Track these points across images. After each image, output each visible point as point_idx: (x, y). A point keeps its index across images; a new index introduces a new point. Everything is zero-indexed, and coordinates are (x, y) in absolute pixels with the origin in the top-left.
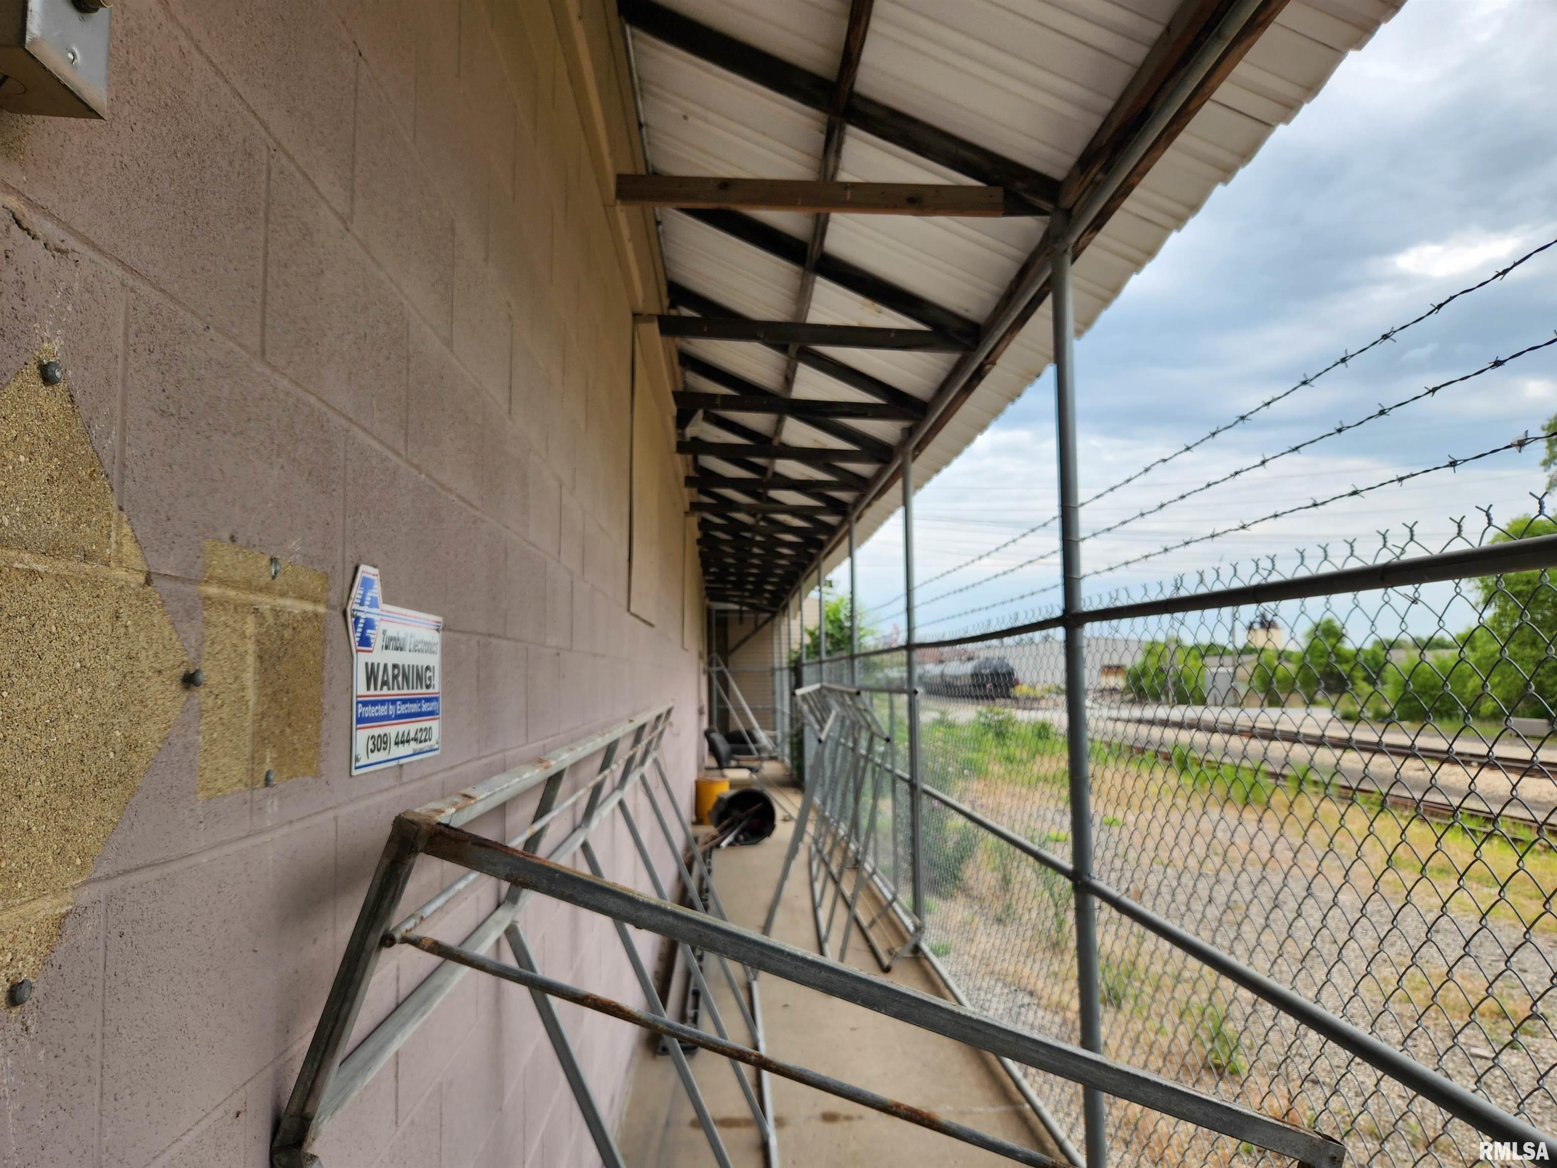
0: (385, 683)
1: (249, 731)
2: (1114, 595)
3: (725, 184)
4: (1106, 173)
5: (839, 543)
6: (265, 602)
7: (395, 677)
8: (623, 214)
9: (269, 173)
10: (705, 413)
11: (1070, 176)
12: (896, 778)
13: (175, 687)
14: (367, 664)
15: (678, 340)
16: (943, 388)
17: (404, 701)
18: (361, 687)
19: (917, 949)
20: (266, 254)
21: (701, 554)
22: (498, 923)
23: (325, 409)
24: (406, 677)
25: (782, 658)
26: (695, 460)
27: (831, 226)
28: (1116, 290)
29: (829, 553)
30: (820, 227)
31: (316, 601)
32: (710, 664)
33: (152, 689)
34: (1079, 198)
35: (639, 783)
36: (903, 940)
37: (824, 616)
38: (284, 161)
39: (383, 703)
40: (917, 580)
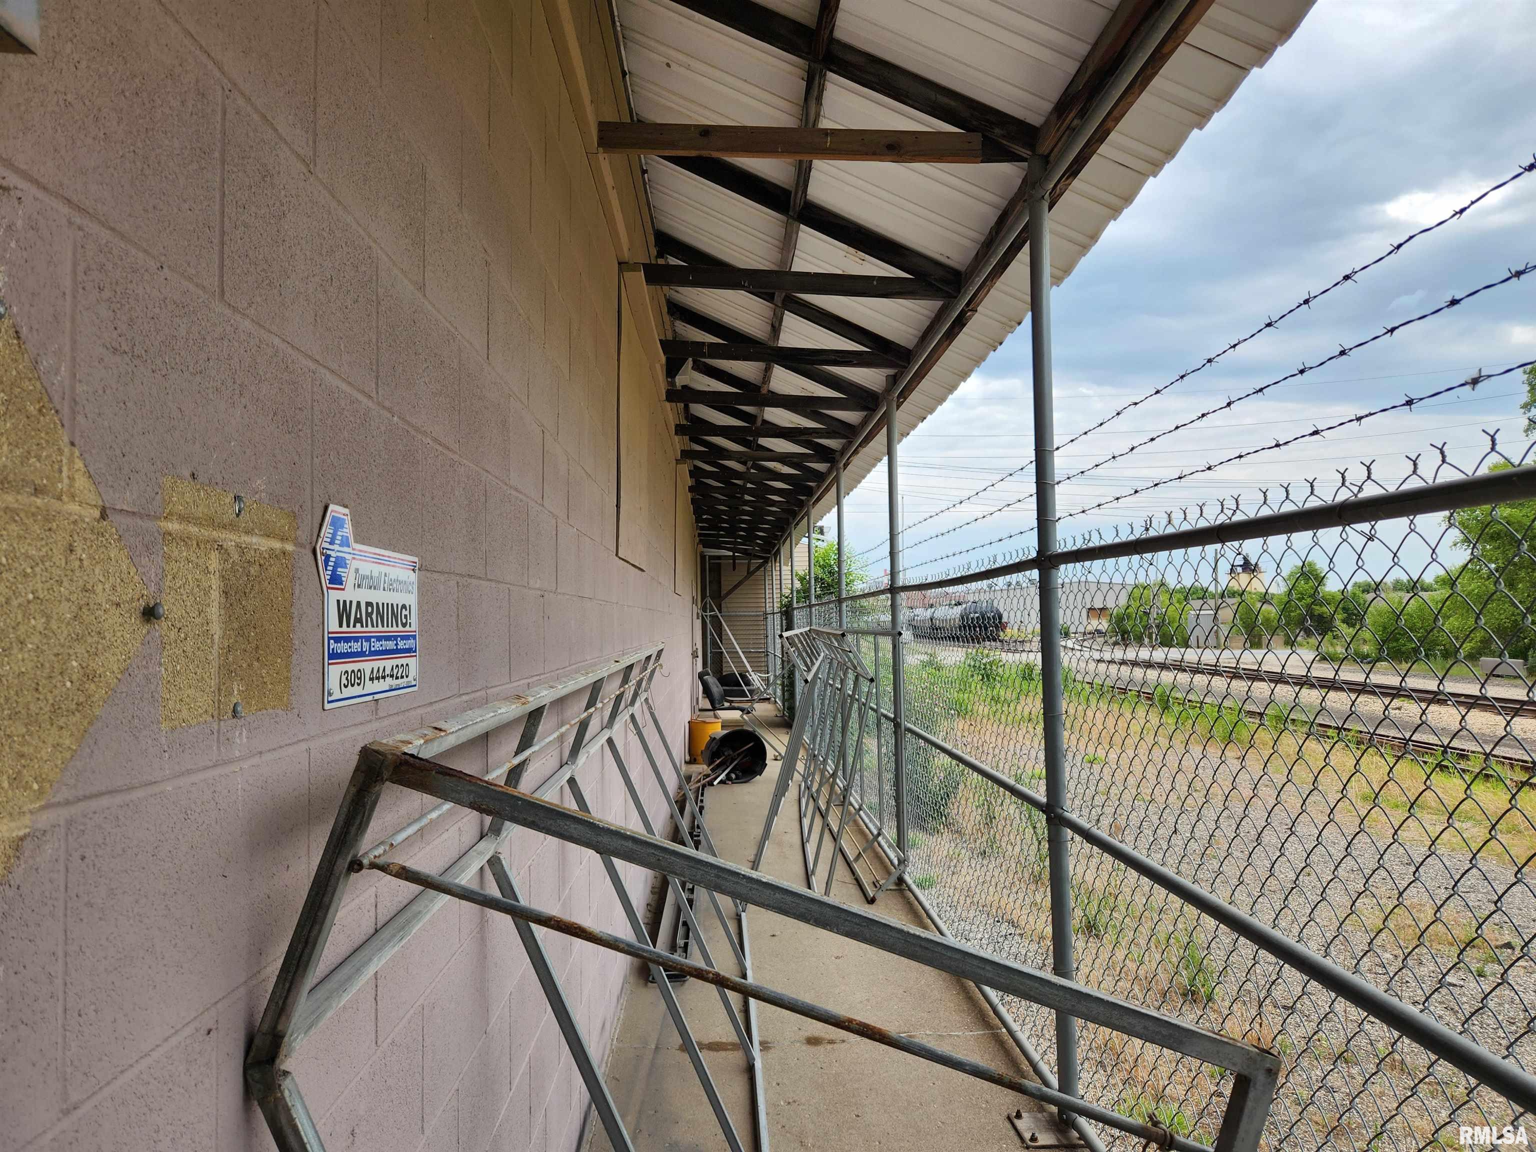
0: (358, 620)
1: (215, 664)
2: (1087, 537)
3: (706, 131)
4: (1082, 117)
5: (827, 490)
6: (230, 539)
7: (369, 615)
8: (605, 161)
9: (224, 113)
10: (694, 362)
11: (1047, 122)
12: (880, 717)
13: (135, 620)
14: (338, 601)
15: (665, 288)
16: (925, 336)
17: (379, 639)
18: (333, 624)
19: (901, 881)
20: (223, 195)
21: (693, 501)
22: (480, 853)
23: (290, 350)
24: (380, 615)
25: (774, 604)
26: (686, 408)
27: (813, 173)
28: (1094, 237)
29: (818, 499)
30: (803, 174)
31: (283, 539)
32: (704, 609)
33: (110, 621)
34: (1056, 146)
35: (629, 721)
36: (889, 873)
37: (813, 562)
38: (241, 102)
39: (356, 639)
40: (900, 526)
